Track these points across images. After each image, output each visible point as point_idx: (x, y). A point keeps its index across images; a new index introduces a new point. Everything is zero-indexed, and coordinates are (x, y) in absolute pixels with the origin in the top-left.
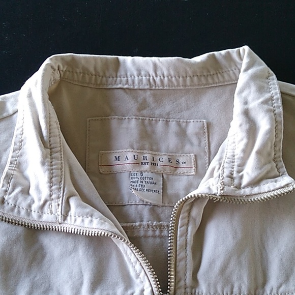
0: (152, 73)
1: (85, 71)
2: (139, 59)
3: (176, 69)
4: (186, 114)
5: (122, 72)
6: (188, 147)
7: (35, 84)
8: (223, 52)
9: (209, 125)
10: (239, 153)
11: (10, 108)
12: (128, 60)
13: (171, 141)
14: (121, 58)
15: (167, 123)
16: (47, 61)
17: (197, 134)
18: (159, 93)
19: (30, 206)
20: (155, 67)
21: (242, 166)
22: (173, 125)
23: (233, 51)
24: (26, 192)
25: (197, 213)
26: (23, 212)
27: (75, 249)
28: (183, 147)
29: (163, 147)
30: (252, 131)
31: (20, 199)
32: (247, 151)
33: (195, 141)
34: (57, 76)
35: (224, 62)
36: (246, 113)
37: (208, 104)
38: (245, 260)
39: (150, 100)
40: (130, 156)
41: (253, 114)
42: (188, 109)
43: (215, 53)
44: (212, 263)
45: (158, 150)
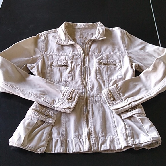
0: (83, 25)
1: (71, 25)
2: (80, 24)
3: (87, 25)
4: (88, 32)
5: (77, 26)
6: (89, 36)
7: (62, 27)
8: (96, 23)
9: (93, 34)
10: (97, 35)
11: (57, 31)
12: (78, 24)
13: (86, 35)
14: (77, 24)
15: (85, 33)
16: (65, 22)
17: (90, 35)
18: (84, 29)
19: (62, 42)
20: (83, 24)
21: (98, 37)
22: (86, 33)
23: (97, 23)
24: (61, 40)
25: (90, 43)
26: (61, 43)
27: (69, 48)
28: (88, 36)
29: (84, 36)
30: (99, 32)
31: (60, 41)
32: (98, 35)
33: (90, 36)
34: (66, 26)
35: (95, 24)
36: (99, 30)
37: (93, 31)
38: (97, 49)
39: (82, 30)
40: (79, 37)
41: (100, 30)
42: (89, 31)
43: (94, 23)
44: (92, 49)
45: (83, 37)
